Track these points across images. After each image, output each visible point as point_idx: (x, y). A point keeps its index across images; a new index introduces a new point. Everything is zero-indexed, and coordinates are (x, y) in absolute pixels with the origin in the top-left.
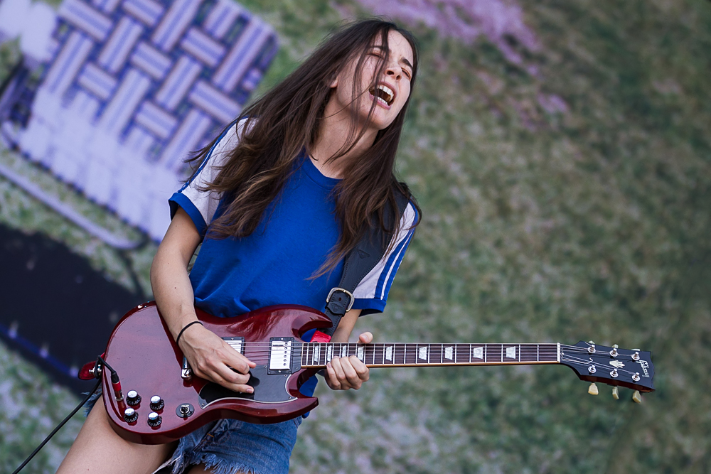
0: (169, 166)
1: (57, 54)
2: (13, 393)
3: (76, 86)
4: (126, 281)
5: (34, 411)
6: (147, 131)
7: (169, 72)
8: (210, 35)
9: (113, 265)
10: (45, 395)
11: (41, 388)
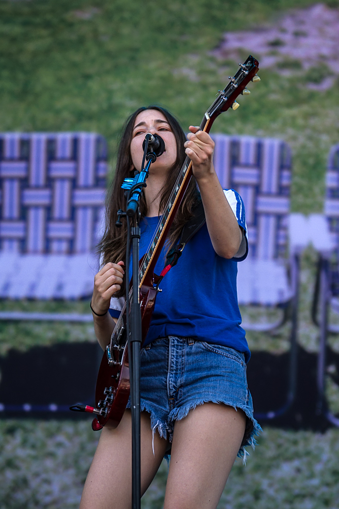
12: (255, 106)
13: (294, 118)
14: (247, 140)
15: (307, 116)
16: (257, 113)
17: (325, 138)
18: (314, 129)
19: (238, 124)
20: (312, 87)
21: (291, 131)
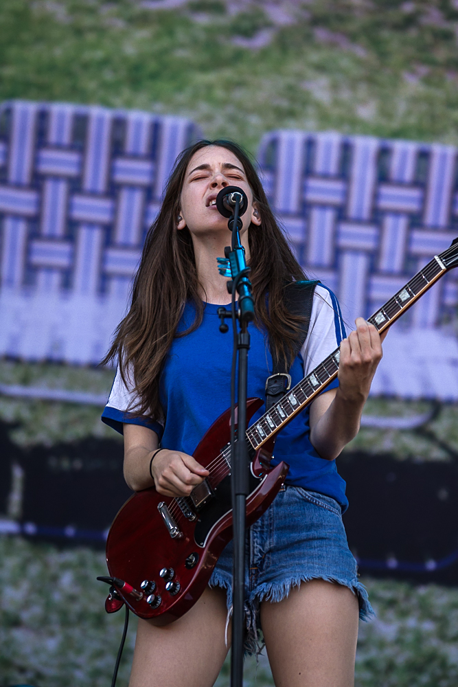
0: (424, 325)
2: (382, 616)
4: (437, 454)
5: (411, 622)
7: (379, 238)
9: (417, 447)
10: (414, 601)
11: (407, 597)
12: (152, 66)
13: (210, 87)
14: (139, 118)
15: (230, 86)
16: (154, 76)
17: (254, 120)
18: (240, 106)
19: (126, 93)
20: (240, 43)
21: (204, 107)
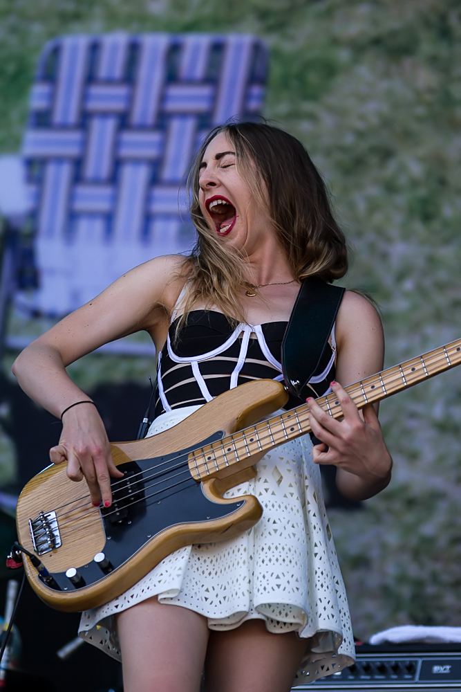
1: (39, 197)
3: (72, 217)
6: (167, 216)
7: (163, 145)
8: (190, 82)
17: (37, 29)
